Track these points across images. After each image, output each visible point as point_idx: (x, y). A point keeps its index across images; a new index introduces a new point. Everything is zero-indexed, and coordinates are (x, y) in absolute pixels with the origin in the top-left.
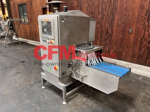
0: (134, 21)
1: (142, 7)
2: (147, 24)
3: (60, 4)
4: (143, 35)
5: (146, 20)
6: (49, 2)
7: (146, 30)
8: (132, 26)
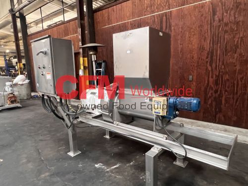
0: (194, 66)
1: (201, 49)
2: (210, 69)
3: (98, 48)
4: (206, 82)
5: (208, 63)
6: (82, 45)
7: (210, 76)
8: (192, 72)
